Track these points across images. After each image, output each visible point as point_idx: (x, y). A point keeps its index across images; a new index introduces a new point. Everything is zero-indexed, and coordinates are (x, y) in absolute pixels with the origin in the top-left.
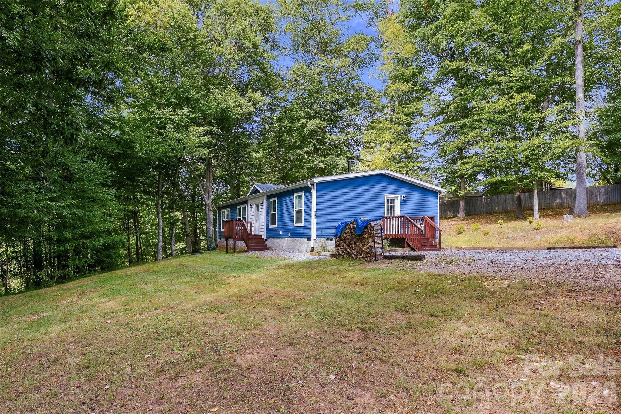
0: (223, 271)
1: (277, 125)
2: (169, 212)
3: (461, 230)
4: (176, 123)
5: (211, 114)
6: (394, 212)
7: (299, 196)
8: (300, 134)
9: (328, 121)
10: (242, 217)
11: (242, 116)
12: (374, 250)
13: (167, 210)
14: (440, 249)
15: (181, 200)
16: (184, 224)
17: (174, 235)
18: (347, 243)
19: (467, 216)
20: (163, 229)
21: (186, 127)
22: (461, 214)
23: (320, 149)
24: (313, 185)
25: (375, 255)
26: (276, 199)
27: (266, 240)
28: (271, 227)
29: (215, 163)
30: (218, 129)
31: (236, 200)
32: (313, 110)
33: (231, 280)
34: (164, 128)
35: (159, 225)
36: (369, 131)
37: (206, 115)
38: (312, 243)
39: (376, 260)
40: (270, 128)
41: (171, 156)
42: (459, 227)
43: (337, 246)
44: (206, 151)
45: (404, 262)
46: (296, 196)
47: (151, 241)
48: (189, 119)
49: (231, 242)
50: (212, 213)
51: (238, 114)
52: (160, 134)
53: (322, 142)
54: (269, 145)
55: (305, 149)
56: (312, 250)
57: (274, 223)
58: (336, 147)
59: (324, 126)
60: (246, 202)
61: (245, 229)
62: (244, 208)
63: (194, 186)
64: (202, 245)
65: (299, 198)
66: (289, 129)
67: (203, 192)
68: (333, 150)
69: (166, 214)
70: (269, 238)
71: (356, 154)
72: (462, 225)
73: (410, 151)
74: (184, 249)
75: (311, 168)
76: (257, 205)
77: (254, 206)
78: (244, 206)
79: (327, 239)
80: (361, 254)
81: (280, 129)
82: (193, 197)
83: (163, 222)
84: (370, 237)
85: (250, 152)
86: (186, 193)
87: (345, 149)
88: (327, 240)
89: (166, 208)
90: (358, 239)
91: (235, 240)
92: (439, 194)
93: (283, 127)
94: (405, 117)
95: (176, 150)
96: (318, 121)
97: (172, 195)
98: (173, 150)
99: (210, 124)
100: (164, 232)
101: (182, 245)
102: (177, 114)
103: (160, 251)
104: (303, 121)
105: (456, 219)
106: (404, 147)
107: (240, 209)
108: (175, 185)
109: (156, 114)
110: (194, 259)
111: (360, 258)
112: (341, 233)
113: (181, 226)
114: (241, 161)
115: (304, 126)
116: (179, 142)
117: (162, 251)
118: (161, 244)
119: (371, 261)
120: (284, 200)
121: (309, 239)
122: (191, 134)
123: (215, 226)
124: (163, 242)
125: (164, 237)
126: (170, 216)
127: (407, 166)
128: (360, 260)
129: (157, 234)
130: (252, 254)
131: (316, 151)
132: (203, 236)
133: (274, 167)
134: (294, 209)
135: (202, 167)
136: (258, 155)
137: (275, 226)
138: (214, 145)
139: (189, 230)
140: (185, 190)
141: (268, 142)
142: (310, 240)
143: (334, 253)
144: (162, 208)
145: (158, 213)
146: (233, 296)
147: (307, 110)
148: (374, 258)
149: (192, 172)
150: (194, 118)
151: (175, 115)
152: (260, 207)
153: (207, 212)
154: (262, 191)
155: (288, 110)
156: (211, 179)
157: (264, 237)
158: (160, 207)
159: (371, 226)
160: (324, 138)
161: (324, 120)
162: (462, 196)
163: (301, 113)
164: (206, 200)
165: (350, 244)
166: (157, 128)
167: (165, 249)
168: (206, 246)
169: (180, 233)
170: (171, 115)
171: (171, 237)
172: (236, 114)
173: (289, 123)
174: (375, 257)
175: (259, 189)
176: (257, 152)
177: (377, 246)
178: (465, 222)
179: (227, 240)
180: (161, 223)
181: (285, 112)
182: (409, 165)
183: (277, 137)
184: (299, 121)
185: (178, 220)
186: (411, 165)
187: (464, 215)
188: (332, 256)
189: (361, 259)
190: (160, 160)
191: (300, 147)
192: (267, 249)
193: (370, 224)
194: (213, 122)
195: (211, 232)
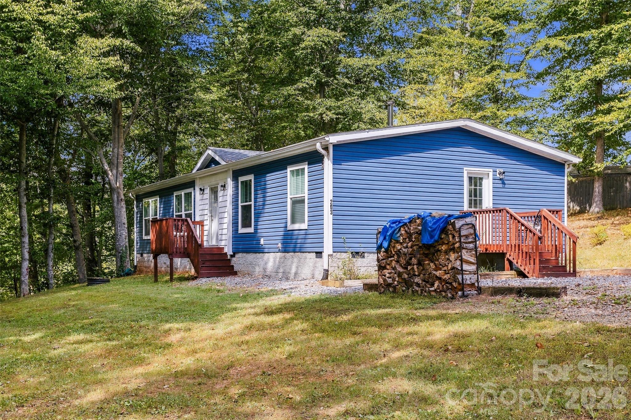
0: (154, 319)
1: (244, 38)
2: (42, 205)
3: (603, 237)
4: (51, 30)
5: (120, 13)
6: (481, 203)
7: (298, 171)
8: (290, 55)
9: (343, 30)
10: (183, 213)
11: (180, 17)
12: (460, 277)
13: (37, 201)
14: (574, 274)
15: (64, 181)
16: (71, 226)
17: (51, 246)
18: (403, 261)
19: (606, 210)
20: (30, 237)
21: (72, 38)
22: (596, 208)
23: (327, 84)
24: (326, 149)
25: (462, 287)
26: (251, 177)
27: (232, 256)
28: (241, 230)
29: (128, 112)
30: (134, 42)
31: (169, 182)
32: (315, 9)
33: (174, 338)
34: (27, 39)
35: (22, 229)
36: (422, 50)
37: (112, 14)
38: (324, 262)
39: (464, 296)
40: (232, 43)
41: (42, 95)
42: (596, 230)
43: (381, 268)
44: (111, 85)
45: (523, 299)
46: (292, 172)
47: (7, 259)
48: (78, 22)
49: (164, 260)
50: (123, 204)
51: (174, 15)
52: (19, 51)
53: (330, 71)
54: (232, 76)
55: (300, 85)
56: (326, 276)
57: (246, 224)
58: (358, 81)
59: (335, 41)
60: (191, 184)
61: (191, 236)
62: (188, 196)
63: (89, 156)
64: (104, 265)
65: (298, 175)
66: (269, 46)
67: (106, 167)
68: (352, 86)
69: (37, 207)
70: (238, 252)
71: (396, 93)
72: (603, 228)
73: (500, 86)
74: (70, 274)
75: (311, 121)
76: (214, 191)
77: (207, 191)
78: (188, 191)
79: (356, 254)
80: (433, 285)
81: (252, 46)
82: (87, 175)
83: (30, 224)
84: (453, 250)
85: (194, 90)
86: (73, 169)
87: (375, 84)
88: (353, 257)
89: (36, 197)
90: (426, 255)
91: (171, 257)
92: (566, 166)
93: (257, 41)
94: (491, 22)
95: (52, 83)
96: (323, 30)
97: (47, 170)
98: (46, 82)
99: (118, 33)
100: (31, 242)
101: (67, 267)
102: (52, 13)
103: (26, 278)
104: (297, 31)
105: (586, 216)
106: (489, 79)
107: (179, 198)
108: (51, 152)
109: (9, 11)
110: (93, 293)
111: (430, 292)
112: (390, 241)
113: (64, 231)
114: (177, 107)
115: (297, 40)
116: (58, 67)
117: (30, 277)
118: (26, 265)
119: (453, 298)
120: (267, 179)
121: (319, 254)
122: (82, 51)
123: (130, 232)
124: (31, 260)
125: (32, 253)
126: (44, 212)
127: (495, 116)
128: (430, 297)
129: (18, 246)
130: (204, 282)
131: (321, 87)
132: (106, 249)
133: (240, 118)
134: (289, 196)
135: (103, 117)
136: (209, 97)
137: (251, 230)
138: (127, 76)
139: (81, 238)
140: (71, 161)
141: (230, 72)
142: (321, 257)
143: (374, 281)
144: (27, 195)
145: (20, 207)
146: (183, 374)
147: (302, 9)
148: (460, 293)
149: (84, 128)
150: (87, 20)
151: (48, 13)
152: (220, 193)
153: (115, 204)
154: (223, 163)
155: (268, 10)
156: (122, 141)
157: (228, 250)
158: (23, 193)
159: (454, 229)
160: (335, 64)
161: (335, 29)
162: (599, 174)
163: (291, 16)
164: (113, 182)
165: (409, 263)
166: (14, 38)
167: (34, 275)
168: (114, 268)
169: (62, 243)
170: (40, 14)
171: (46, 251)
172: (168, 14)
173: (270, 34)
174: (462, 290)
175: (217, 158)
176: (207, 90)
177: (466, 267)
178: (604, 221)
179: (155, 258)
180: (26, 226)
181: (261, 13)
182: (499, 113)
183: (246, 62)
184: (287, 30)
185: (59, 219)
186: (502, 113)
187: (602, 209)
188: (369, 287)
189: (433, 294)
190: (22, 102)
191: (290, 81)
192: (235, 273)
193: (453, 224)
194: (125, 29)
195: (124, 242)
